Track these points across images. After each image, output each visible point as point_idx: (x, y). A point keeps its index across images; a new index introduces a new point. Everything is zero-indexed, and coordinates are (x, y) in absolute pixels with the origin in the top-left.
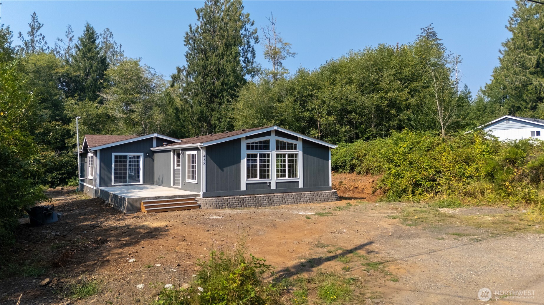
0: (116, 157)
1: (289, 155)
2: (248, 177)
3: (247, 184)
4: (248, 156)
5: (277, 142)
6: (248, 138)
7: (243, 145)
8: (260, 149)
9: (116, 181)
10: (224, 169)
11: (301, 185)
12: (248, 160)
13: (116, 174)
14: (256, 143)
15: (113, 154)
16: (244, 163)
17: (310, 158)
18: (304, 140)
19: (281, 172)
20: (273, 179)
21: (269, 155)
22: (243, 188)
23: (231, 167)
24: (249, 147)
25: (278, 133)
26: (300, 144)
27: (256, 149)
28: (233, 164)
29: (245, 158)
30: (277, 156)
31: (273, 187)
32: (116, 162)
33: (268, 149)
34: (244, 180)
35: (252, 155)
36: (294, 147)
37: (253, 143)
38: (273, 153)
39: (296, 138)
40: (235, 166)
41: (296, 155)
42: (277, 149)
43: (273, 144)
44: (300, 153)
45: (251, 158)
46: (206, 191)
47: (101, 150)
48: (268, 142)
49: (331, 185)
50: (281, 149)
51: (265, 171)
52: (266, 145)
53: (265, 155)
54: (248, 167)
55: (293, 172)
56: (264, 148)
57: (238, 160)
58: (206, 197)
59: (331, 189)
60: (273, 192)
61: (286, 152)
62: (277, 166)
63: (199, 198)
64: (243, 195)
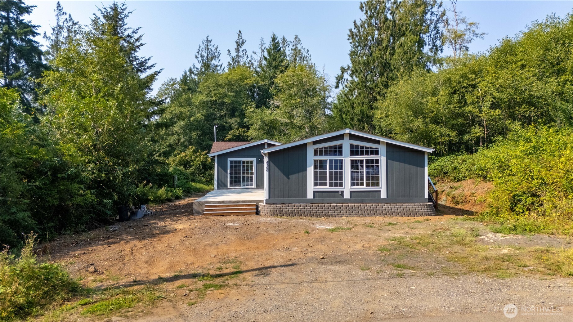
0: (231, 162)
1: (367, 161)
2: (316, 184)
3: (314, 192)
4: (316, 161)
5: (352, 146)
6: (315, 143)
7: (310, 151)
8: (330, 154)
9: (231, 185)
10: (291, 177)
11: (383, 195)
12: (316, 168)
13: (231, 177)
14: (326, 148)
15: (229, 160)
16: (311, 171)
17: (397, 164)
18: (388, 144)
19: (357, 180)
20: (347, 188)
21: (341, 161)
22: (310, 196)
23: (297, 175)
24: (316, 153)
25: (352, 137)
26: (382, 149)
27: (326, 154)
28: (299, 172)
29: (311, 166)
30: (352, 162)
31: (347, 196)
32: (231, 167)
33: (341, 153)
34: (311, 188)
35: (321, 161)
36: (377, 153)
37: (322, 148)
38: (347, 160)
39: (378, 142)
40: (301, 174)
41: (377, 161)
42: (352, 153)
43: (346, 149)
44: (383, 159)
45: (319, 165)
46: (269, 197)
47: (218, 156)
48: (341, 147)
49: (426, 196)
50: (357, 154)
51: (337, 180)
52: (338, 150)
53: (336, 161)
54: (316, 173)
55: (373, 180)
56: (335, 153)
57: (304, 169)
58: (269, 203)
59: (426, 202)
60: (346, 202)
61: (364, 157)
62: (353, 174)
63: (261, 204)
64: (309, 203)
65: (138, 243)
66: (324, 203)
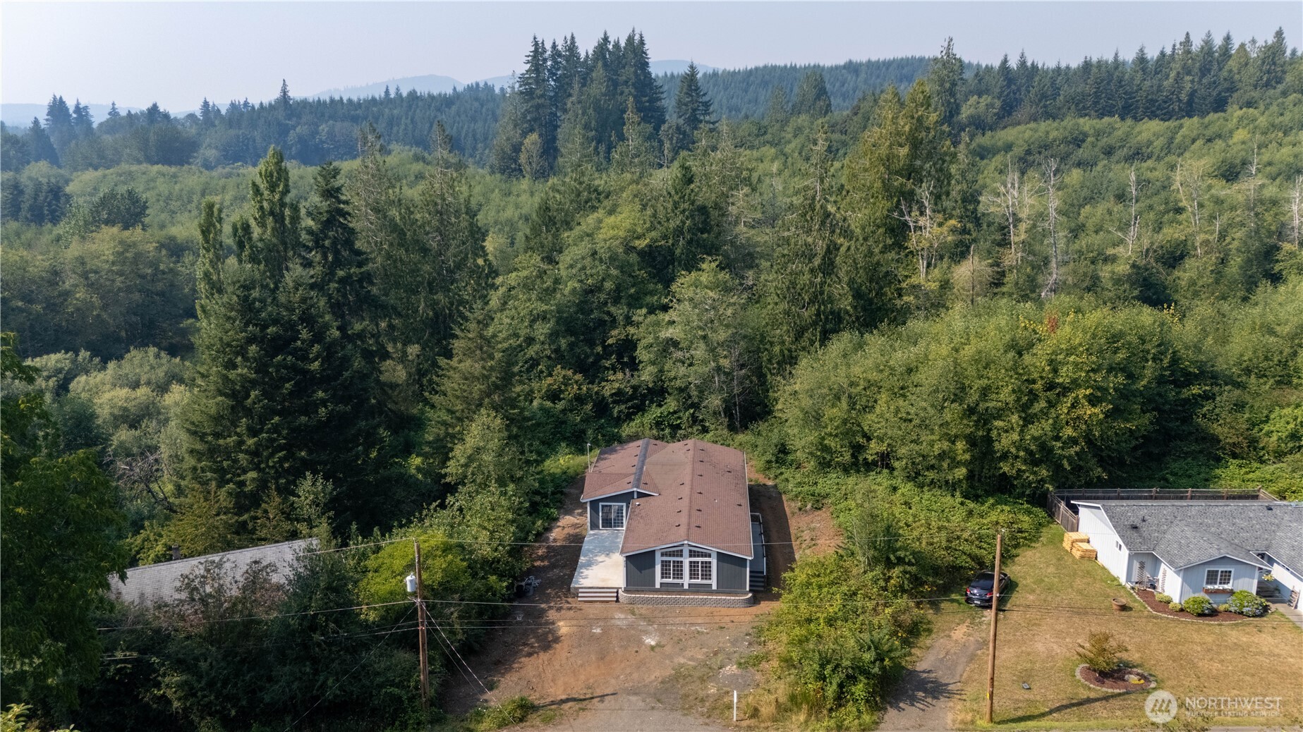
1: (702, 562)
2: (662, 577)
3: (661, 582)
4: (662, 561)
5: (690, 551)
6: (662, 548)
7: (658, 554)
8: (674, 557)
9: (603, 527)
10: (643, 571)
11: (714, 587)
12: (662, 566)
13: (603, 520)
14: (670, 552)
15: (601, 504)
16: (658, 568)
17: (725, 564)
18: (718, 552)
19: (693, 574)
20: (686, 581)
21: (682, 562)
22: (658, 586)
23: (647, 570)
24: (662, 555)
25: (690, 545)
26: (714, 556)
27: (670, 557)
28: (649, 568)
29: (659, 564)
30: (691, 562)
31: (686, 587)
32: (603, 508)
33: (681, 556)
34: (658, 580)
35: (666, 561)
36: (710, 556)
37: (667, 552)
38: (687, 560)
39: (711, 550)
40: (651, 569)
41: (710, 562)
42: (690, 556)
43: (686, 553)
44: (714, 561)
45: (665, 565)
46: (627, 586)
48: (682, 551)
49: (748, 588)
50: (695, 556)
51: (679, 574)
52: (680, 553)
53: (678, 562)
54: (662, 569)
55: (707, 575)
56: (677, 556)
57: (653, 566)
58: (626, 591)
59: (746, 593)
60: (685, 592)
61: (700, 559)
62: (691, 570)
63: (620, 591)
64: (657, 591)
65: (544, 656)
66: (668, 592)
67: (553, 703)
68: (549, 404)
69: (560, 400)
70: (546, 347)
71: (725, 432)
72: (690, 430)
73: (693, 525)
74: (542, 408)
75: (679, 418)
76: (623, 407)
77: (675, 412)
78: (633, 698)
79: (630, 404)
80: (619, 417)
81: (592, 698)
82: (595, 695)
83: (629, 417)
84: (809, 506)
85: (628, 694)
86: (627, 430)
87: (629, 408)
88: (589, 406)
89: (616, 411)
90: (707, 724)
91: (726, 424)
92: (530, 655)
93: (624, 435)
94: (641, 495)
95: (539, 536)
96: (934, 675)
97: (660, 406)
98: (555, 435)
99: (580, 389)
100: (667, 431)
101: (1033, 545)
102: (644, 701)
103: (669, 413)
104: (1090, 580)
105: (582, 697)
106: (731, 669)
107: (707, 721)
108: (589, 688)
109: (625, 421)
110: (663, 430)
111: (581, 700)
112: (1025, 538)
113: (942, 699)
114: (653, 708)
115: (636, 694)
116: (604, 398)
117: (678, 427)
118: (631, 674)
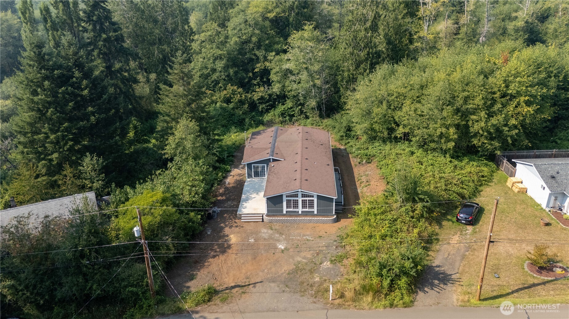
1: (309, 200)
2: (287, 208)
4: (287, 200)
5: (302, 194)
6: (286, 194)
7: (284, 196)
8: (293, 197)
9: (254, 176)
10: (276, 205)
11: (316, 213)
12: (287, 202)
13: (254, 173)
14: (291, 195)
15: (252, 165)
16: (285, 204)
17: (322, 201)
18: (317, 195)
19: (304, 206)
20: (300, 210)
21: (297, 200)
22: (285, 212)
24: (287, 197)
25: (302, 192)
26: (315, 197)
27: (291, 197)
28: (280, 204)
29: (285, 201)
30: (302, 200)
31: (300, 213)
32: (254, 168)
33: (297, 197)
34: (285, 210)
35: (289, 200)
36: (313, 197)
37: (289, 195)
38: (300, 199)
41: (313, 200)
42: (302, 197)
43: (300, 195)
44: (315, 200)
45: (288, 202)
46: (268, 213)
48: (297, 194)
49: (334, 213)
50: (305, 197)
51: (296, 205)
52: (296, 196)
53: (295, 200)
54: (287, 204)
55: (311, 207)
56: (295, 197)
57: (282, 202)
58: (267, 215)
59: (333, 215)
60: (299, 215)
61: (308, 199)
62: (302, 204)
63: (264, 215)
64: (284, 215)
65: (222, 257)
66: (291, 216)
67: (227, 289)
68: (225, 105)
69: (231, 103)
70: (223, 74)
71: (318, 118)
72: (299, 117)
73: (303, 179)
74: (221, 108)
75: (294, 111)
76: (264, 106)
77: (291, 108)
78: (272, 285)
79: (268, 104)
80: (262, 111)
81: (249, 285)
82: (251, 283)
83: (268, 111)
84: (364, 161)
85: (270, 282)
86: (267, 118)
87: (267, 106)
88: (246, 106)
89: (260, 108)
90: (315, 302)
91: (318, 114)
92: (214, 257)
93: (265, 120)
94: (274, 160)
95: (221, 182)
96: (443, 269)
97: (284, 104)
98: (229, 122)
99: (241, 96)
100: (287, 118)
101: (490, 184)
102: (278, 287)
103: (288, 108)
104: (524, 206)
105: (243, 284)
106: (327, 264)
107: (315, 300)
108: (247, 278)
109: (265, 113)
110: (285, 117)
111: (243, 286)
112: (486, 181)
113: (449, 285)
114: (284, 291)
115: (274, 282)
116: (254, 101)
117: (293, 116)
118: (271, 268)
